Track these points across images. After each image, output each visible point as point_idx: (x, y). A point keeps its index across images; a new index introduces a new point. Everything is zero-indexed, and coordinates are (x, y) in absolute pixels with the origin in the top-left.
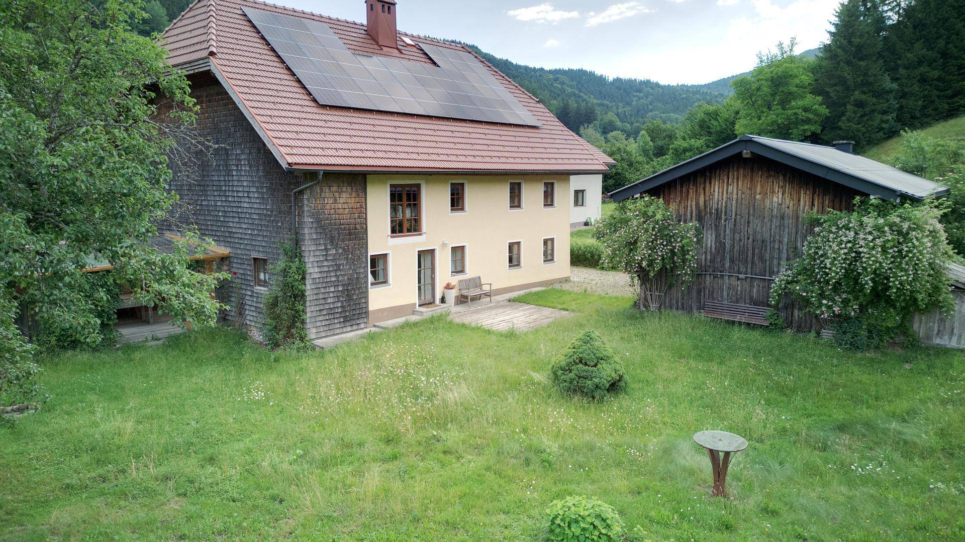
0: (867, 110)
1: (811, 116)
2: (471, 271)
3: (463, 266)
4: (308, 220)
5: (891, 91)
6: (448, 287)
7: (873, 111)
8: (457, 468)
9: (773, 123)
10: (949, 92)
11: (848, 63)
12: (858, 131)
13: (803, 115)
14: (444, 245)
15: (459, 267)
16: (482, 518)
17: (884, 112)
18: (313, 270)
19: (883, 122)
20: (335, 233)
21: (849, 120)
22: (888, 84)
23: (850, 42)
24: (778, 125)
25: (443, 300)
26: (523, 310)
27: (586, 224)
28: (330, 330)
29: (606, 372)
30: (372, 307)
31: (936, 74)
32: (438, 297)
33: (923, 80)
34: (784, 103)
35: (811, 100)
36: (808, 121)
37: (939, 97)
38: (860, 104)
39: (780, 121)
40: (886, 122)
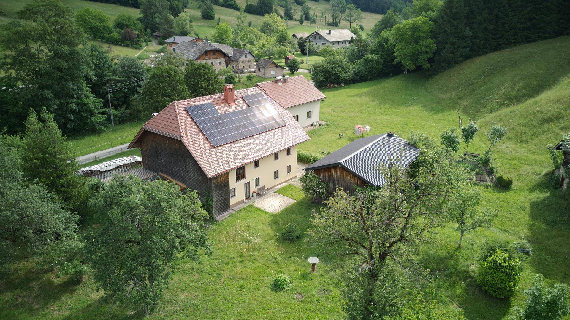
0: (456, 46)
1: (428, 50)
2: (261, 185)
3: (259, 183)
4: (213, 186)
5: (468, 36)
6: (254, 192)
7: (459, 47)
8: (257, 264)
9: (411, 52)
10: (498, 36)
11: (450, 22)
12: (451, 57)
13: (424, 49)
14: (253, 180)
15: (257, 184)
16: (262, 278)
17: (465, 47)
18: (215, 199)
19: (463, 52)
20: (220, 187)
21: (446, 52)
22: (468, 32)
23: (451, 11)
24: (413, 54)
25: (253, 196)
26: (278, 199)
27: (312, 125)
28: (220, 214)
29: (296, 234)
30: (231, 204)
31: (492, 27)
32: (251, 195)
33: (486, 29)
34: (417, 42)
35: (430, 41)
36: (427, 52)
37: (492, 38)
38: (453, 44)
39: (414, 52)
40: (465, 52)
